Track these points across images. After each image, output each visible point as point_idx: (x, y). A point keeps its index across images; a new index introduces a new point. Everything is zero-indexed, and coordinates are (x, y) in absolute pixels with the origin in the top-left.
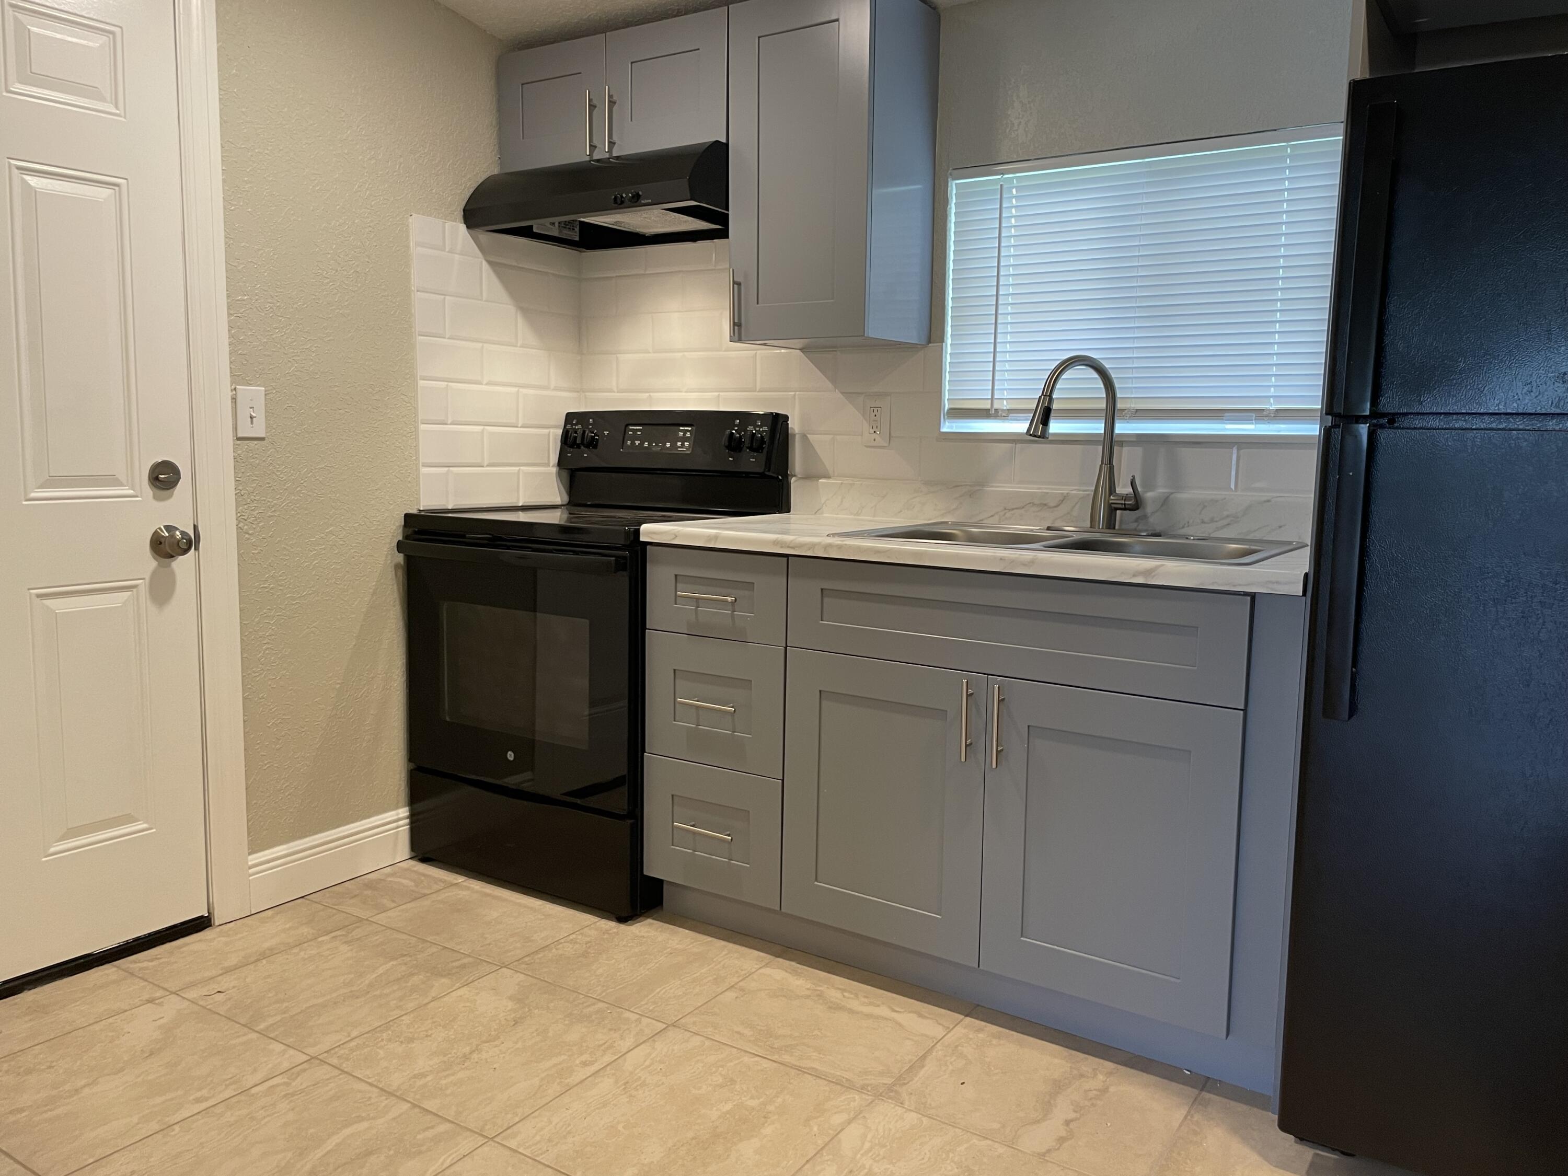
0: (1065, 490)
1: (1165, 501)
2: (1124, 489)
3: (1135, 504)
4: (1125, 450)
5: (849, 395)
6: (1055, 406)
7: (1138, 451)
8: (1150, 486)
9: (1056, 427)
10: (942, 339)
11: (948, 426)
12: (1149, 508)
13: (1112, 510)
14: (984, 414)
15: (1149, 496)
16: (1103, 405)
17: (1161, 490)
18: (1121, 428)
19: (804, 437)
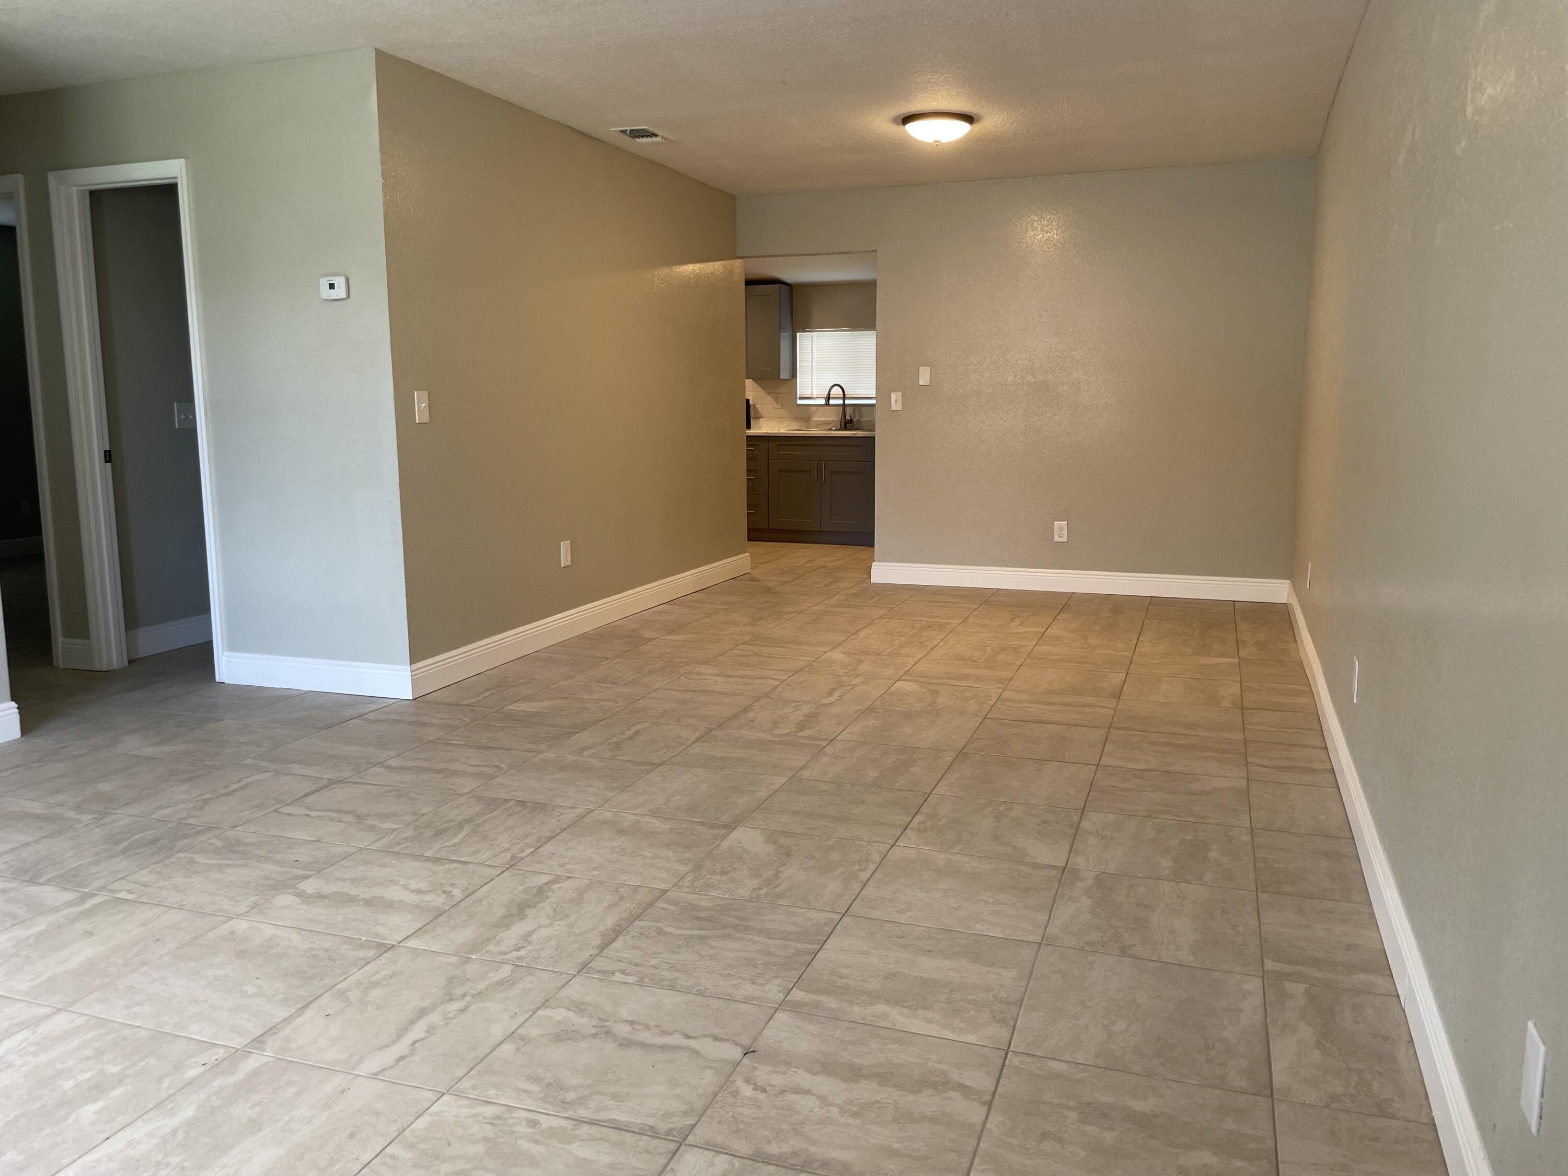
0: (833, 419)
1: (858, 421)
2: (848, 418)
3: (851, 421)
4: (848, 408)
5: (769, 393)
6: (831, 396)
7: (851, 408)
8: (855, 417)
9: (832, 402)
10: (796, 378)
11: (799, 402)
12: (855, 423)
13: (845, 424)
14: (810, 398)
15: (854, 420)
16: (842, 396)
17: (857, 418)
18: (847, 402)
19: (754, 406)
